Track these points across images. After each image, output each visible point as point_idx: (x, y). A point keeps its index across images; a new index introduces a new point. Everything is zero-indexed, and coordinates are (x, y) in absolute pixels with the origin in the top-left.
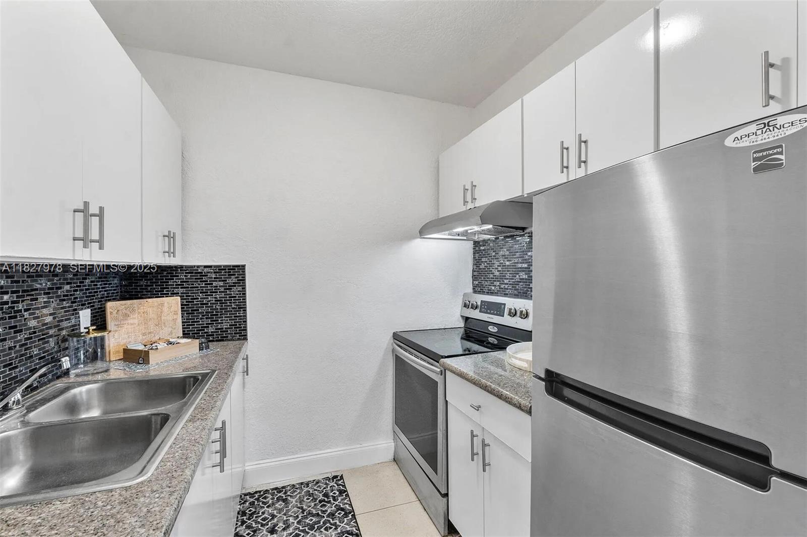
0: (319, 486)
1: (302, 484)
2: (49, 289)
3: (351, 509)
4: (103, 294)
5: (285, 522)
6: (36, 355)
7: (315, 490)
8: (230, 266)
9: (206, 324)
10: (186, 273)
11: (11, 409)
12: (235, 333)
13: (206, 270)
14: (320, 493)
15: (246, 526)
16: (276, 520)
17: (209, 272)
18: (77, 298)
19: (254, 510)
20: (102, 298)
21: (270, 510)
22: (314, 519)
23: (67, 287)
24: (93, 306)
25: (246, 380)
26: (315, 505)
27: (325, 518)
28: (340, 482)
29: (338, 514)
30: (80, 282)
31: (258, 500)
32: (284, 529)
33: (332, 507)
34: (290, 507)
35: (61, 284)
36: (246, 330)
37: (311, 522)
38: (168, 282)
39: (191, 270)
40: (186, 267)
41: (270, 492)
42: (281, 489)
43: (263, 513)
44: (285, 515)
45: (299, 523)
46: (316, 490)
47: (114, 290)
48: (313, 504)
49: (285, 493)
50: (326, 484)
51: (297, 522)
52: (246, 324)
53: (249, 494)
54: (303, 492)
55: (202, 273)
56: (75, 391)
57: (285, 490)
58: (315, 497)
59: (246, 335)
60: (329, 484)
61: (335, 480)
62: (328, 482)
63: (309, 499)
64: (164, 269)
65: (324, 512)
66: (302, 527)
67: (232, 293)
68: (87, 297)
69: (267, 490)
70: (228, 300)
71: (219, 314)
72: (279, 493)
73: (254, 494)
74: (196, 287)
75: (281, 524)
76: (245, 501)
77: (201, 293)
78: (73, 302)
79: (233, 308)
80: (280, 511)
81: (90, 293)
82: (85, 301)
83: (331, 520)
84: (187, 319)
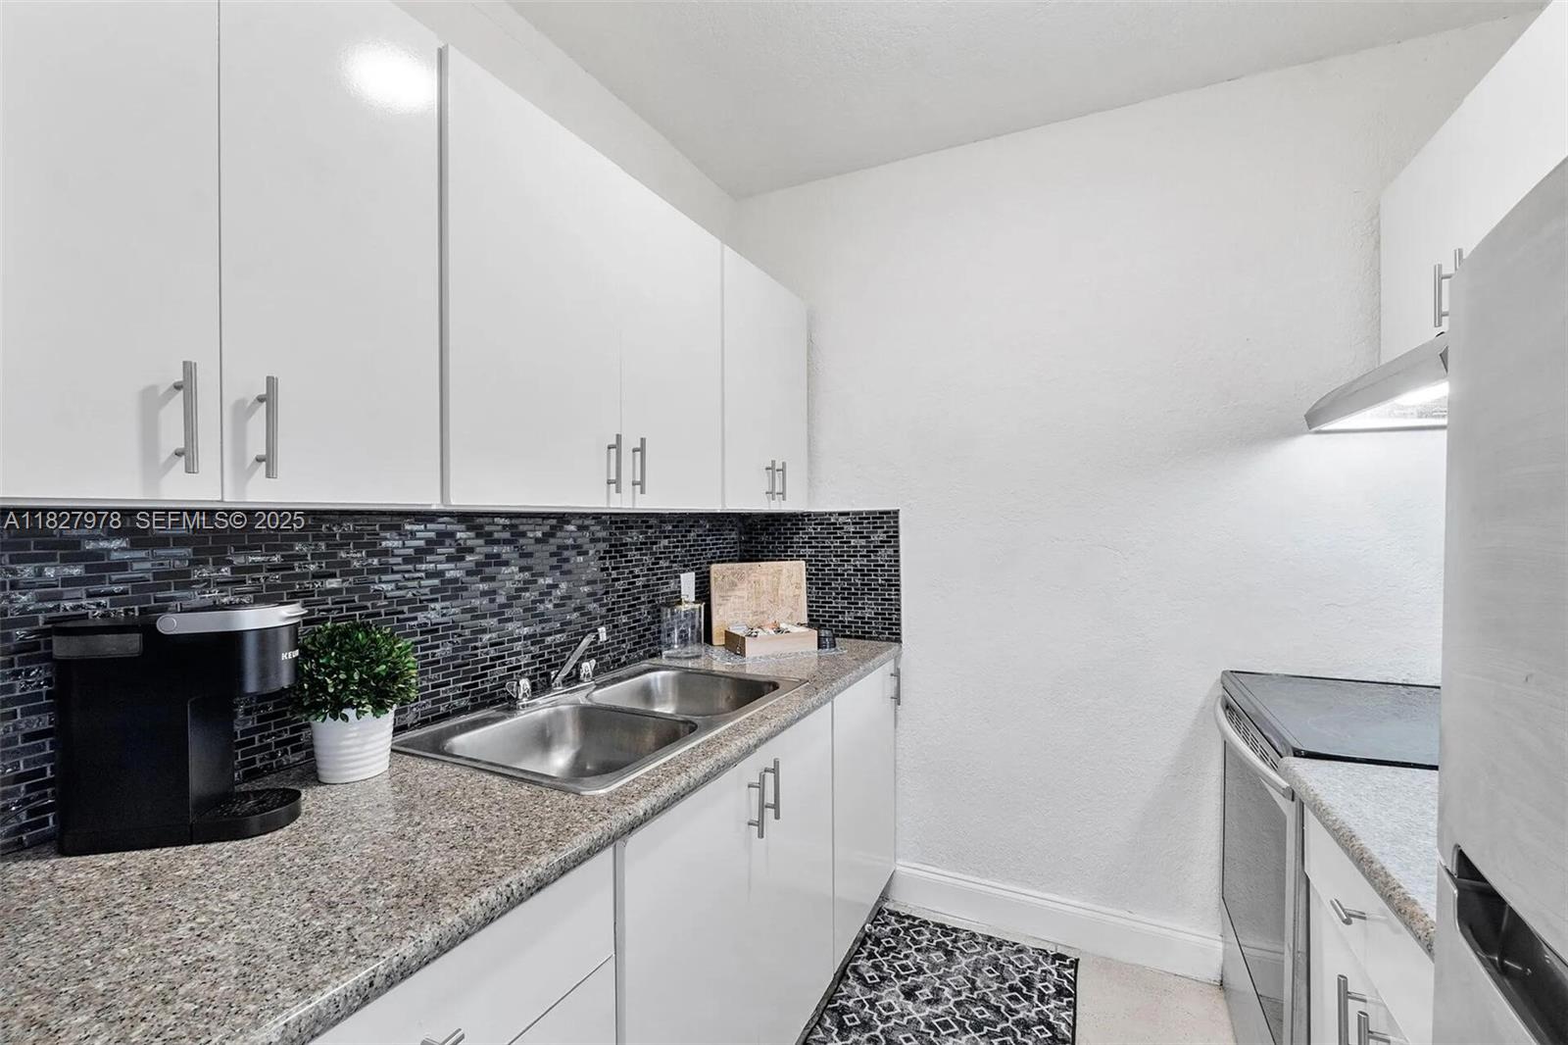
0: (1020, 959)
1: (990, 938)
2: (642, 544)
3: (1070, 1036)
4: (714, 553)
5: (936, 991)
6: (625, 624)
7: (1010, 962)
8: (875, 512)
9: (842, 608)
10: (815, 524)
11: (582, 681)
12: (883, 629)
13: (842, 519)
14: (1018, 972)
15: (873, 964)
16: (921, 978)
17: (845, 523)
18: (677, 557)
19: (894, 944)
20: (712, 558)
21: (919, 958)
22: (987, 1015)
23: (665, 542)
24: (700, 568)
25: (899, 713)
26: (999, 989)
27: (1010, 1024)
28: (1066, 972)
29: (1039, 1031)
30: (682, 536)
31: (906, 930)
32: (929, 1002)
33: (1030, 1011)
34: (953, 970)
35: (656, 537)
36: (899, 625)
37: (980, 1017)
38: (792, 538)
39: (821, 519)
40: (815, 514)
41: (931, 927)
42: (950, 932)
43: (907, 957)
44: (940, 979)
45: (958, 1004)
46: (1013, 964)
47: (731, 548)
48: (995, 986)
49: (955, 941)
50: (1036, 961)
51: (956, 1002)
52: (899, 615)
53: (897, 914)
54: (986, 955)
55: (835, 524)
56: (651, 676)
57: (956, 936)
58: (1006, 975)
59: (899, 634)
60: (1042, 965)
61: (1057, 962)
62: (1041, 960)
63: (993, 973)
64: (788, 517)
65: (1010, 1010)
66: (961, 1016)
67: (879, 559)
68: (691, 556)
69: (926, 922)
70: (873, 570)
71: (859, 592)
72: (944, 936)
73: (903, 917)
74: (827, 547)
75: (926, 990)
76: (887, 924)
77: (835, 556)
78: (672, 562)
79: (880, 585)
80: (934, 967)
81: (695, 550)
82: (689, 561)
83: (1019, 1034)
84: (816, 597)
